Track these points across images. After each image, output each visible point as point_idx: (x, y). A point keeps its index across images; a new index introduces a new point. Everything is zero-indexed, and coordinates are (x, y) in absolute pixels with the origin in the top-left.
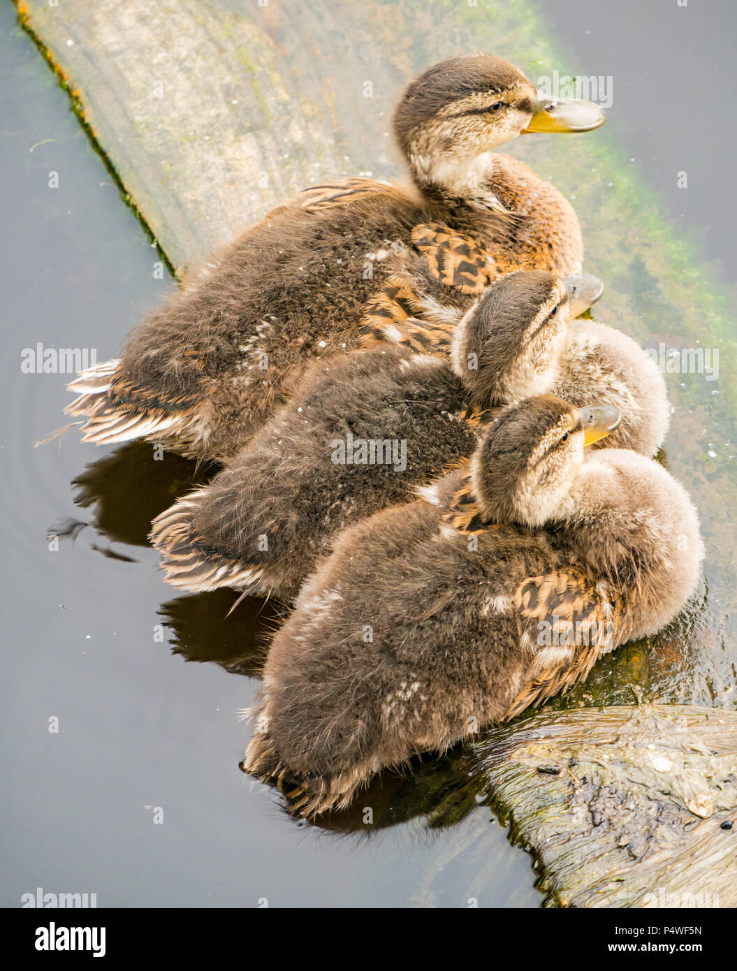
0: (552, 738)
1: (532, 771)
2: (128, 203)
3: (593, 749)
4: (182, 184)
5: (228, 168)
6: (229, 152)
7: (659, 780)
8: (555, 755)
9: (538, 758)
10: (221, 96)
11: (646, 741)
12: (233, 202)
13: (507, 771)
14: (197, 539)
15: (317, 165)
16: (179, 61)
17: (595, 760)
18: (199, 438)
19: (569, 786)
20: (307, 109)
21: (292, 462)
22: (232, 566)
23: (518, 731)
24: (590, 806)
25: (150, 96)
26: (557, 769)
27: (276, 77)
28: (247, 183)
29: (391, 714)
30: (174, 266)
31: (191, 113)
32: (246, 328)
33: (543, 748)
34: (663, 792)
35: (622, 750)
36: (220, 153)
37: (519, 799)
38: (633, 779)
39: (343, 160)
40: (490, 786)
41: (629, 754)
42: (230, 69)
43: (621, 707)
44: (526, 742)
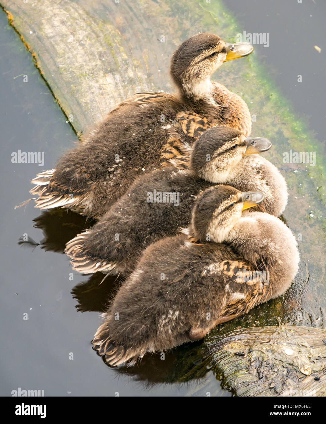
0: (241, 340)
1: (232, 354)
3: (259, 345)
4: (80, 95)
5: (100, 89)
6: (101, 81)
7: (288, 359)
8: (242, 348)
9: (235, 349)
10: (97, 56)
11: (282, 341)
12: (103, 103)
13: (221, 354)
14: (86, 251)
15: (140, 87)
16: (79, 41)
17: (260, 350)
18: (87, 207)
19: (248, 361)
20: (135, 62)
21: (127, 218)
22: (102, 262)
23: (226, 337)
24: (257, 370)
25: (66, 56)
26: (243, 354)
27: (122, 48)
28: (109, 95)
30: (77, 131)
31: (84, 64)
32: (111, 161)
33: (237, 345)
34: (290, 364)
35: (272, 346)
36: (97, 82)
37: (226, 367)
38: (276, 358)
39: (151, 85)
40: (214, 361)
41: (275, 348)
42: (101, 45)
43: (272, 327)
44: (230, 342)
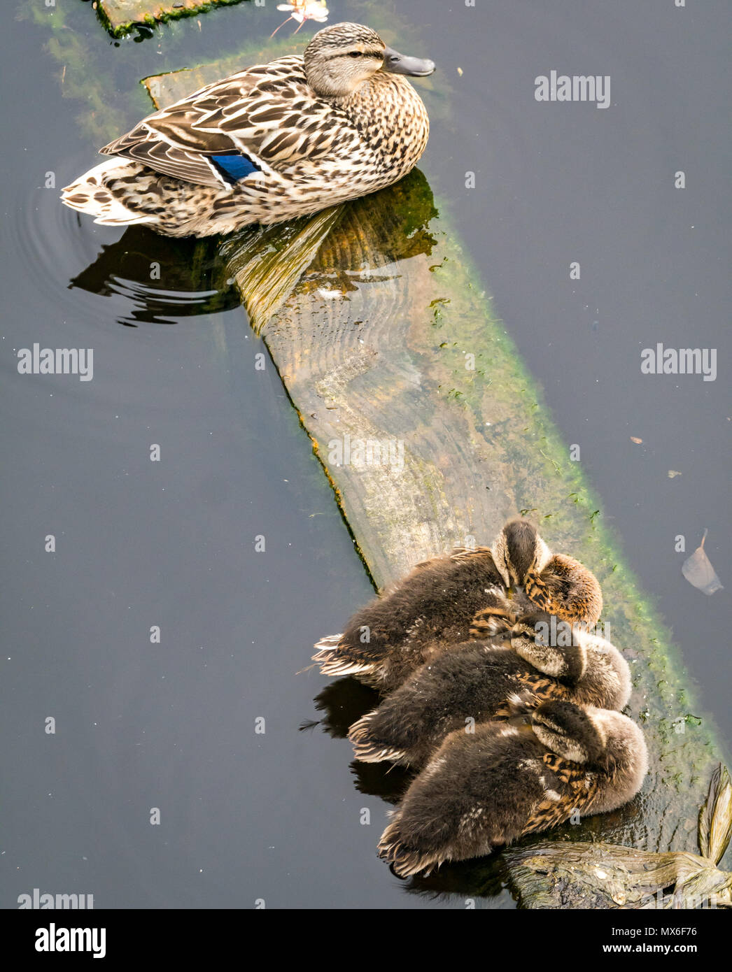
1: (534, 872)
2: (358, 552)
4: (387, 545)
5: (412, 539)
6: (414, 531)
9: (537, 865)
10: (413, 501)
14: (371, 736)
15: (459, 542)
16: (393, 481)
18: (381, 678)
20: (457, 512)
21: (422, 694)
22: (389, 750)
25: (376, 498)
26: (547, 872)
27: (443, 494)
28: (421, 548)
29: (465, 825)
30: (378, 588)
31: (396, 508)
32: (410, 621)
36: (409, 531)
42: (419, 487)
43: (585, 843)
44: (532, 856)
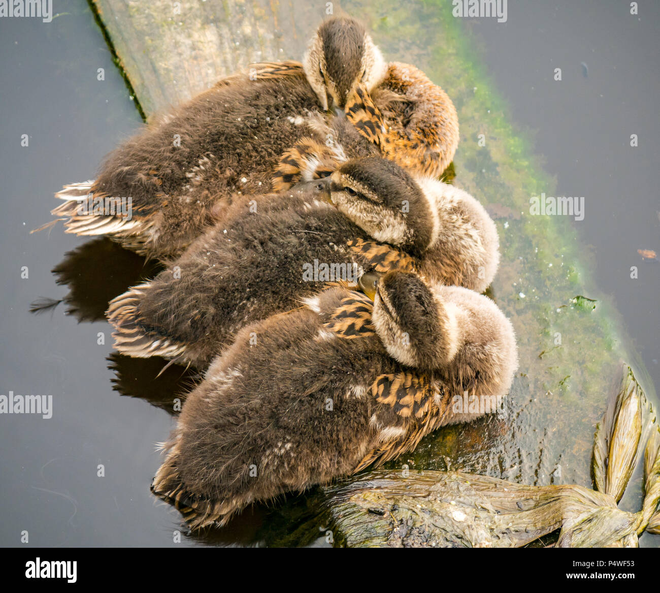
0: (382, 489)
1: (364, 511)
2: (117, 65)
3: (410, 500)
4: (158, 55)
5: (193, 48)
6: (196, 36)
7: (455, 527)
8: (382, 501)
9: (369, 502)
11: (450, 498)
12: (195, 73)
13: (346, 509)
14: (140, 319)
15: (259, 53)
17: (411, 508)
18: (150, 240)
19: (389, 525)
20: (257, 11)
21: (216, 269)
22: (164, 341)
23: (358, 481)
24: (403, 541)
26: (383, 511)
28: (206, 60)
29: (268, 464)
30: (146, 115)
32: (192, 160)
33: (374, 495)
34: (457, 537)
35: (431, 503)
36: (189, 36)
37: (352, 530)
38: (437, 524)
39: (279, 51)
40: (333, 518)
41: (436, 507)
43: (435, 472)
44: (362, 490)
